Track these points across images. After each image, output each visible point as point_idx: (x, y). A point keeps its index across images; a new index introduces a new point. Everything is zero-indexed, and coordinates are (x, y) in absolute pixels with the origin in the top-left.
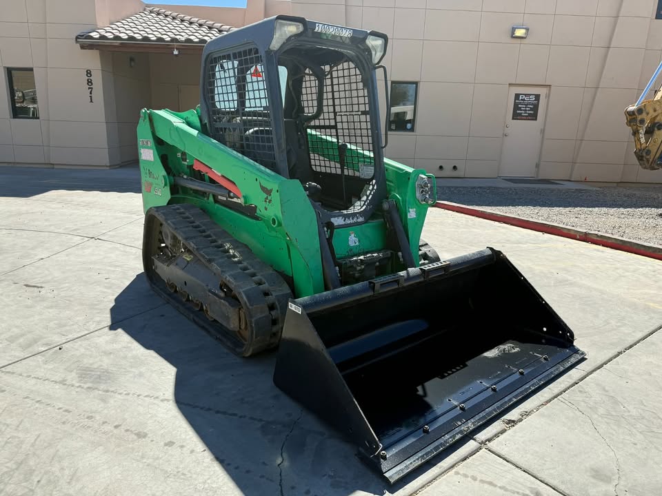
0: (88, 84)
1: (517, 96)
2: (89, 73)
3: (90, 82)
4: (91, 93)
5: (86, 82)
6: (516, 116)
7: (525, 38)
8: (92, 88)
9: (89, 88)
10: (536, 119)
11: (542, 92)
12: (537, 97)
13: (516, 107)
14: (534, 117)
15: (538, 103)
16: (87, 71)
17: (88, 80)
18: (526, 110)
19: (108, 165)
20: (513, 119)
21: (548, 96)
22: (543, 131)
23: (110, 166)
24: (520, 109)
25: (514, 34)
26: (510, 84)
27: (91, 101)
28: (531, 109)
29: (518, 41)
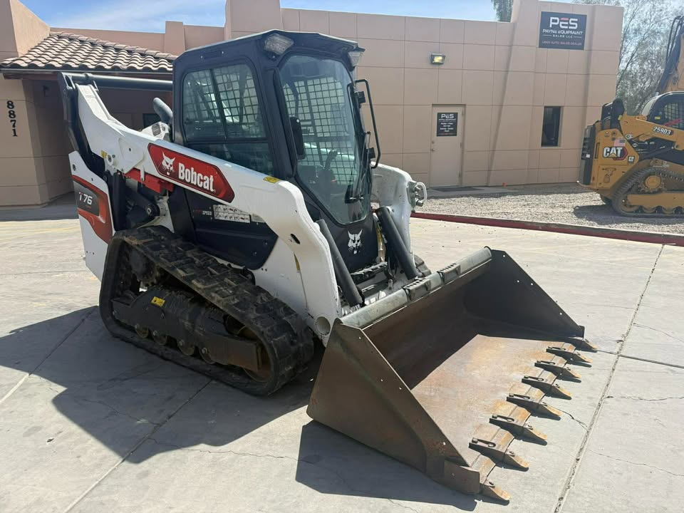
0: (10, 116)
1: (439, 115)
2: (10, 104)
3: (12, 114)
4: (14, 126)
5: (8, 114)
6: (440, 133)
7: (442, 64)
8: (15, 121)
9: (11, 121)
10: (456, 135)
11: (459, 110)
12: (456, 115)
13: (439, 125)
14: (454, 133)
15: (457, 120)
16: (8, 103)
17: (9, 112)
18: (447, 127)
19: (40, 203)
20: (438, 135)
21: (464, 114)
22: (462, 145)
23: (42, 204)
24: (442, 126)
25: (433, 60)
26: (433, 105)
27: (15, 135)
28: (452, 126)
29: (437, 67)
